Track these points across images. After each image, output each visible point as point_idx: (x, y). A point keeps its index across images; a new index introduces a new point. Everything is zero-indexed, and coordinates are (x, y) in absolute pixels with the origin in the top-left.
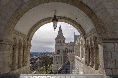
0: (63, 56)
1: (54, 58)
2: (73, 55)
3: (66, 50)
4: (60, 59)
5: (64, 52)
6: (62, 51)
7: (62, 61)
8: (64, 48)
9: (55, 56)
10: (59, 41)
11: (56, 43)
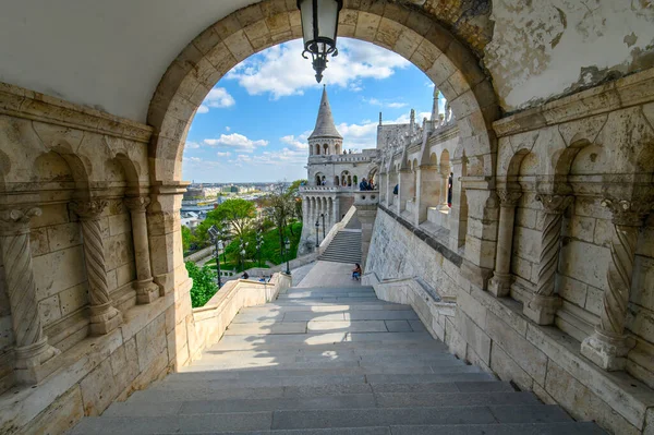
0: (333, 198)
1: (305, 204)
2: (373, 197)
3: (343, 177)
4: (325, 208)
5: (337, 183)
6: (332, 180)
7: (331, 213)
8: (338, 170)
9: (310, 197)
10: (321, 146)
11: (311, 153)
